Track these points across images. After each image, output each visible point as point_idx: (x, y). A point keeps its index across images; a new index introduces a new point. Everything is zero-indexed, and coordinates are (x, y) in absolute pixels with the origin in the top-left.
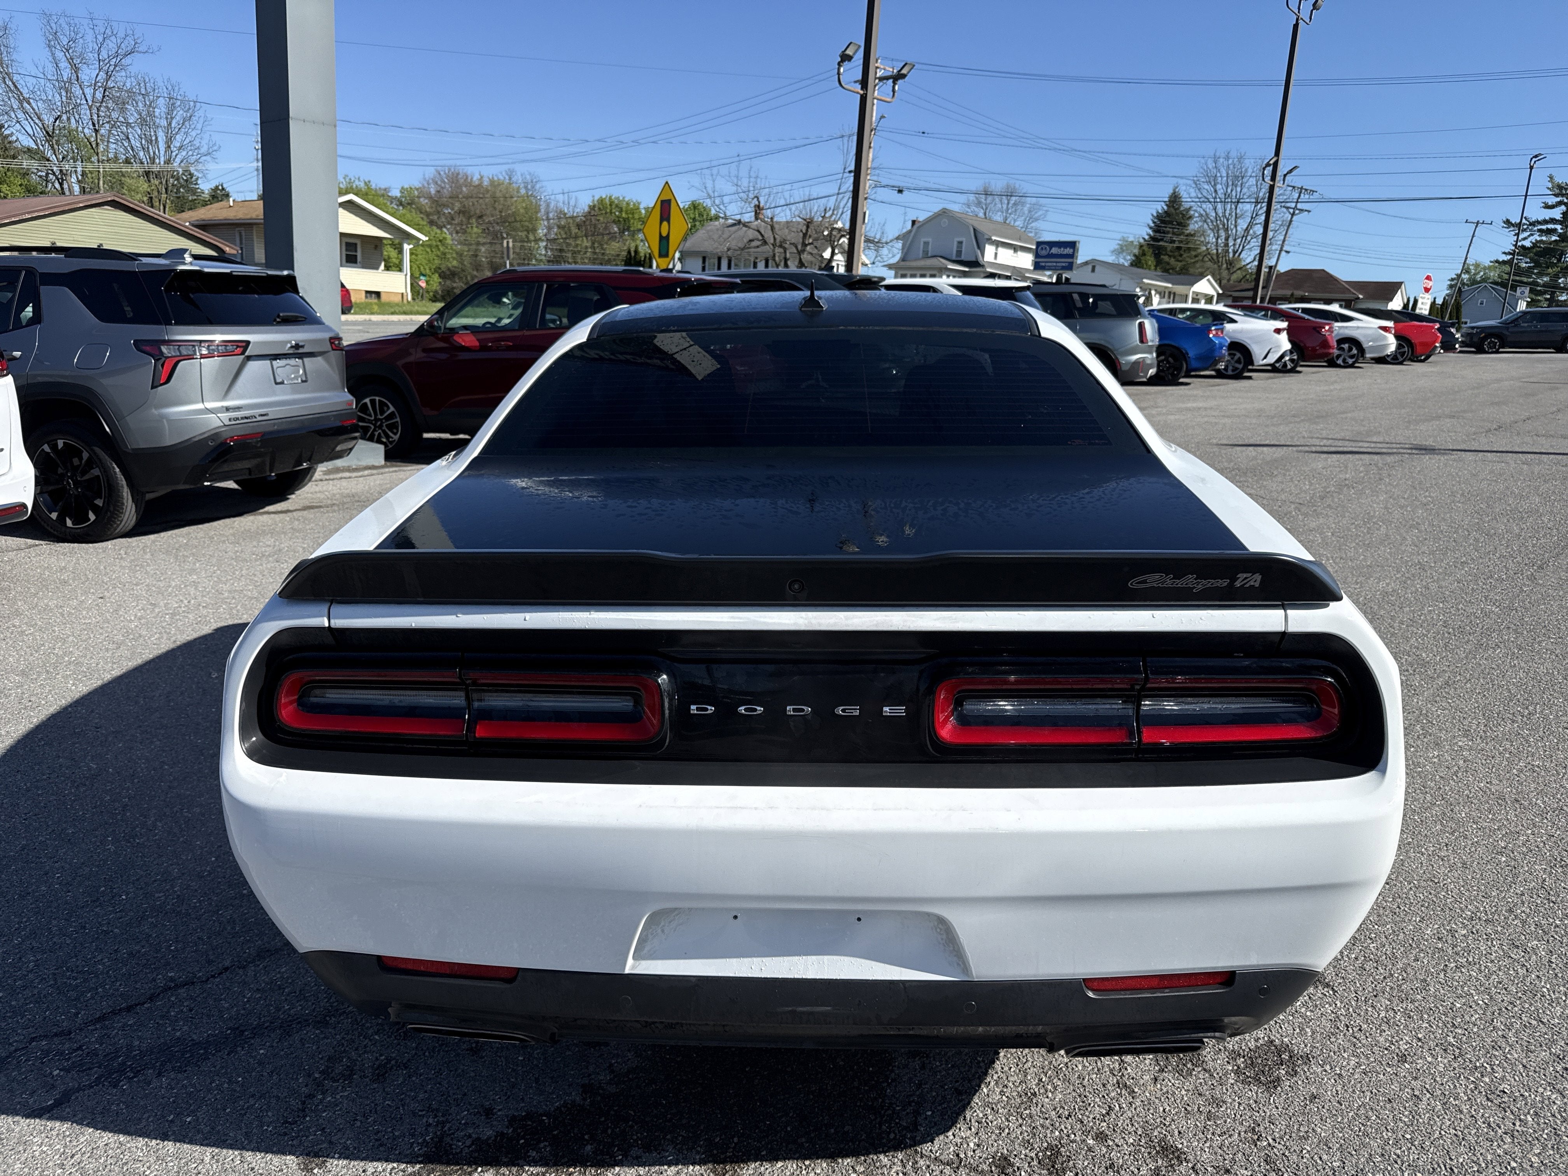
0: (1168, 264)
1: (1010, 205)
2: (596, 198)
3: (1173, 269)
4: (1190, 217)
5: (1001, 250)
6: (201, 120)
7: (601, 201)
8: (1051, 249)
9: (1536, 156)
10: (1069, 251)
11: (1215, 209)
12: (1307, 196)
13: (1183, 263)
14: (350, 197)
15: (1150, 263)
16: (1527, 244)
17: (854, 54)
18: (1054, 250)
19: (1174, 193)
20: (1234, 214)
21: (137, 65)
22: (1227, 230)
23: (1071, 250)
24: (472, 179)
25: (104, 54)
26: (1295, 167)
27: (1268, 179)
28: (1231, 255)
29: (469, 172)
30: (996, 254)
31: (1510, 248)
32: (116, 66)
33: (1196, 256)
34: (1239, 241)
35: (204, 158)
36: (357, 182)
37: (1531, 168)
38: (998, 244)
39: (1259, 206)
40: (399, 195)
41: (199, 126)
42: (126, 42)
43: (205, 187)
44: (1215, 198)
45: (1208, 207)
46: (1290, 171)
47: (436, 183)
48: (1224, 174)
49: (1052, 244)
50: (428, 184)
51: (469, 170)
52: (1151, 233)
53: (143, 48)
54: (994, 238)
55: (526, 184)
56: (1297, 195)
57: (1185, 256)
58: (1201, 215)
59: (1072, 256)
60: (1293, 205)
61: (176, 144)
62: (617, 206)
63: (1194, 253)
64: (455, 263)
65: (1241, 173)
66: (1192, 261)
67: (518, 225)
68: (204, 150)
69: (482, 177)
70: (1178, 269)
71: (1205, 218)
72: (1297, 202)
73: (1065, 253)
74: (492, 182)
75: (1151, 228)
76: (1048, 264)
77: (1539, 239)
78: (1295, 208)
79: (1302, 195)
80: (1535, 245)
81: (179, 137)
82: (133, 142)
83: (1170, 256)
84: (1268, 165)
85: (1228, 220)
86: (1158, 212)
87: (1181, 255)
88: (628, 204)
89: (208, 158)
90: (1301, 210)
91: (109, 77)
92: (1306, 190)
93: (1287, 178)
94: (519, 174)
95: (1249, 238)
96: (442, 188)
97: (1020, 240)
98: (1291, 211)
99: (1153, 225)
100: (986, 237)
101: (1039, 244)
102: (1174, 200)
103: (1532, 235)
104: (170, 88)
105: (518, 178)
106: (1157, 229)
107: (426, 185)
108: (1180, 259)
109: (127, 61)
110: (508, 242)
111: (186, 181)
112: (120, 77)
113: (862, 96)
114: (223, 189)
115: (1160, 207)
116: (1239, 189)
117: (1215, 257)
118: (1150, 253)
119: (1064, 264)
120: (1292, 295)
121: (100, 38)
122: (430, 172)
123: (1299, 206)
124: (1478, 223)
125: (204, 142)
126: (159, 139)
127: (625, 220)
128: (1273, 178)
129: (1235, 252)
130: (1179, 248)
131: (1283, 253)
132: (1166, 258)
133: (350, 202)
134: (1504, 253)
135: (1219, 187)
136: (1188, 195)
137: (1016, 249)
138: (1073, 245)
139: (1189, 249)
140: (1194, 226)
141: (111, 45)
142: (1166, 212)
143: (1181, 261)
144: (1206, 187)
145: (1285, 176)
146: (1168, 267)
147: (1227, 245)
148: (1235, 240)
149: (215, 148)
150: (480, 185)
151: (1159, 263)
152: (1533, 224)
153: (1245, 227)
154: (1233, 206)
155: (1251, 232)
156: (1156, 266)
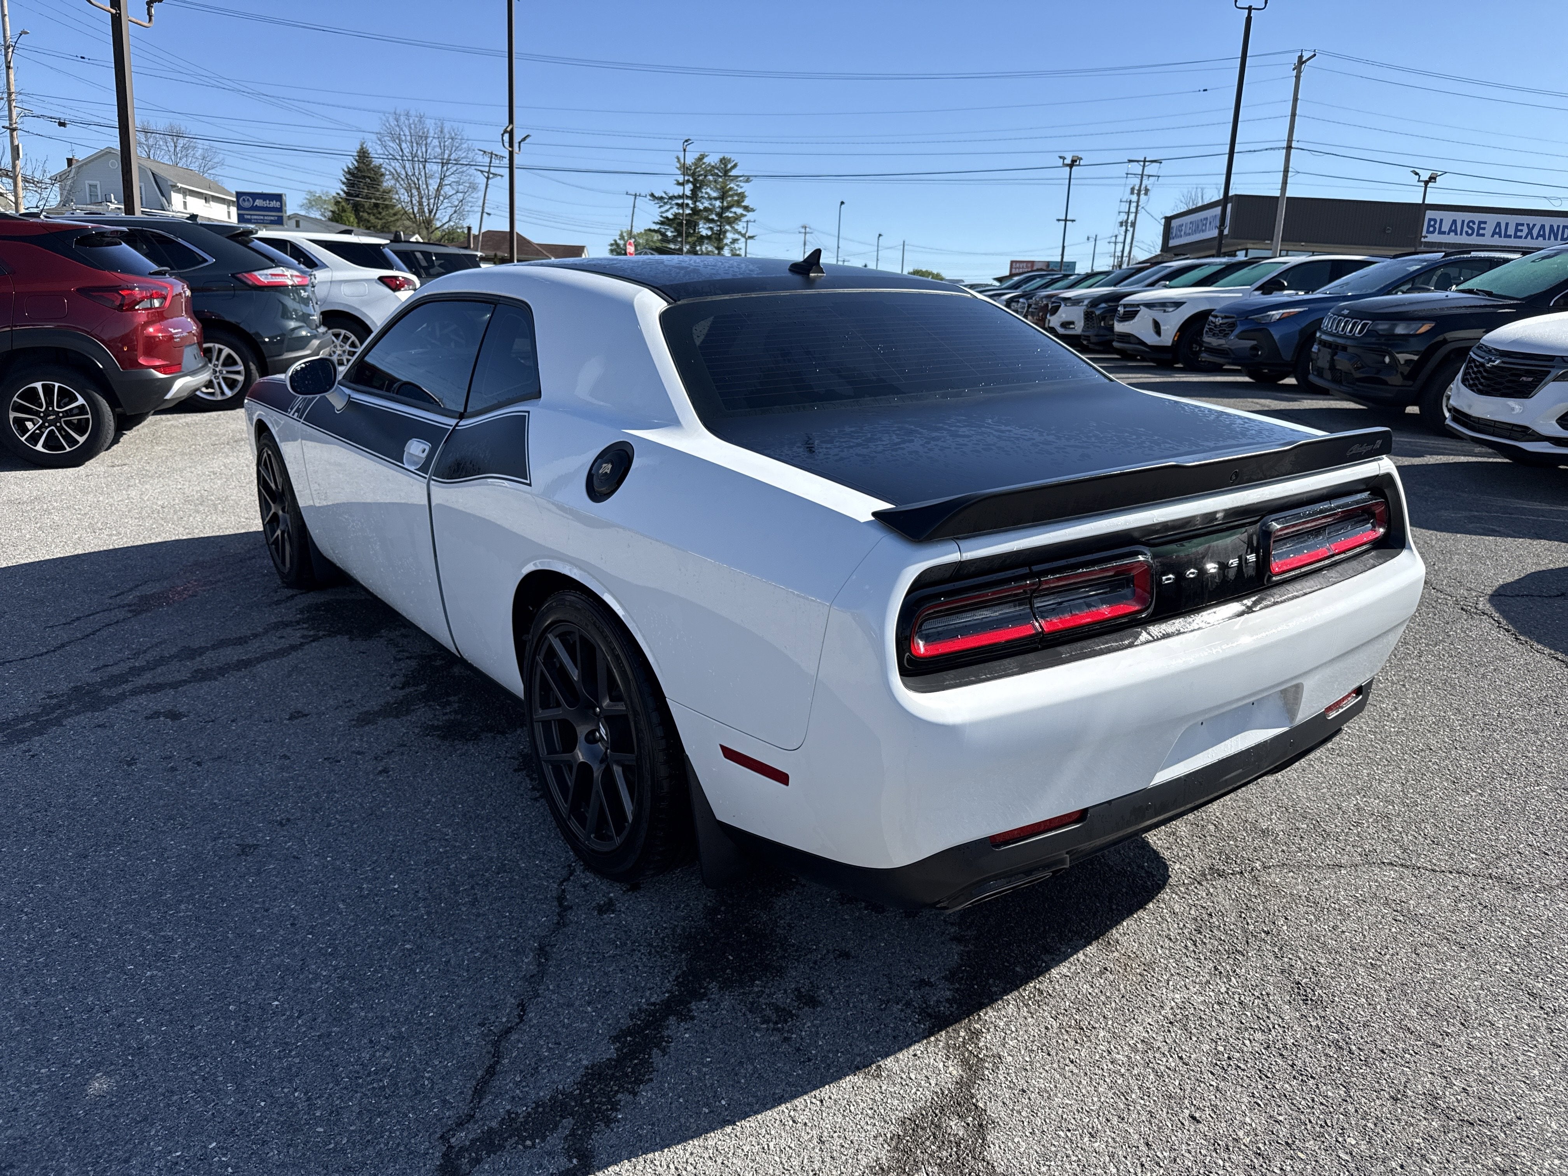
0: (368, 221)
1: (178, 149)
3: (374, 227)
4: (382, 175)
5: (190, 199)
8: (254, 202)
9: (686, 141)
10: (274, 204)
11: (404, 168)
12: (498, 161)
13: (384, 221)
15: (352, 219)
16: (670, 215)
18: (258, 203)
19: (362, 149)
20: (423, 173)
22: (418, 189)
23: (278, 203)
26: (528, 136)
27: (507, 145)
28: (427, 215)
30: (185, 203)
31: (658, 219)
33: (395, 214)
34: (432, 201)
37: (685, 150)
38: (185, 192)
39: (445, 168)
44: (402, 156)
45: (397, 165)
46: (524, 139)
48: (408, 133)
49: (255, 196)
52: (345, 189)
54: (179, 185)
56: (489, 160)
57: (383, 214)
58: (391, 173)
59: (280, 209)
60: (487, 169)
63: (392, 211)
65: (423, 133)
66: (392, 219)
70: (379, 227)
71: (397, 177)
72: (490, 166)
73: (271, 205)
75: (344, 183)
76: (253, 217)
77: (677, 211)
78: (488, 172)
79: (493, 160)
80: (676, 215)
83: (369, 214)
84: (505, 131)
85: (418, 180)
86: (348, 168)
87: (380, 213)
90: (495, 175)
92: (496, 155)
93: (522, 144)
95: (441, 198)
97: (210, 188)
98: (486, 174)
99: (345, 180)
100: (170, 183)
101: (239, 195)
102: (363, 155)
103: (671, 208)
106: (350, 184)
108: (380, 217)
113: (113, 15)
115: (350, 162)
116: (424, 150)
117: (412, 216)
118: (349, 210)
119: (272, 218)
120: (496, 255)
123: (493, 170)
124: (636, 195)
128: (511, 144)
129: (430, 212)
130: (376, 205)
131: (485, 215)
132: (365, 215)
134: (654, 223)
135: (404, 145)
136: (376, 152)
137: (207, 198)
138: (278, 197)
139: (387, 207)
140: (388, 183)
142: (356, 168)
143: (381, 219)
144: (391, 144)
145: (520, 143)
146: (369, 225)
147: (420, 203)
148: (429, 199)
151: (360, 220)
152: (671, 198)
153: (436, 187)
154: (421, 166)
155: (442, 192)
156: (358, 223)
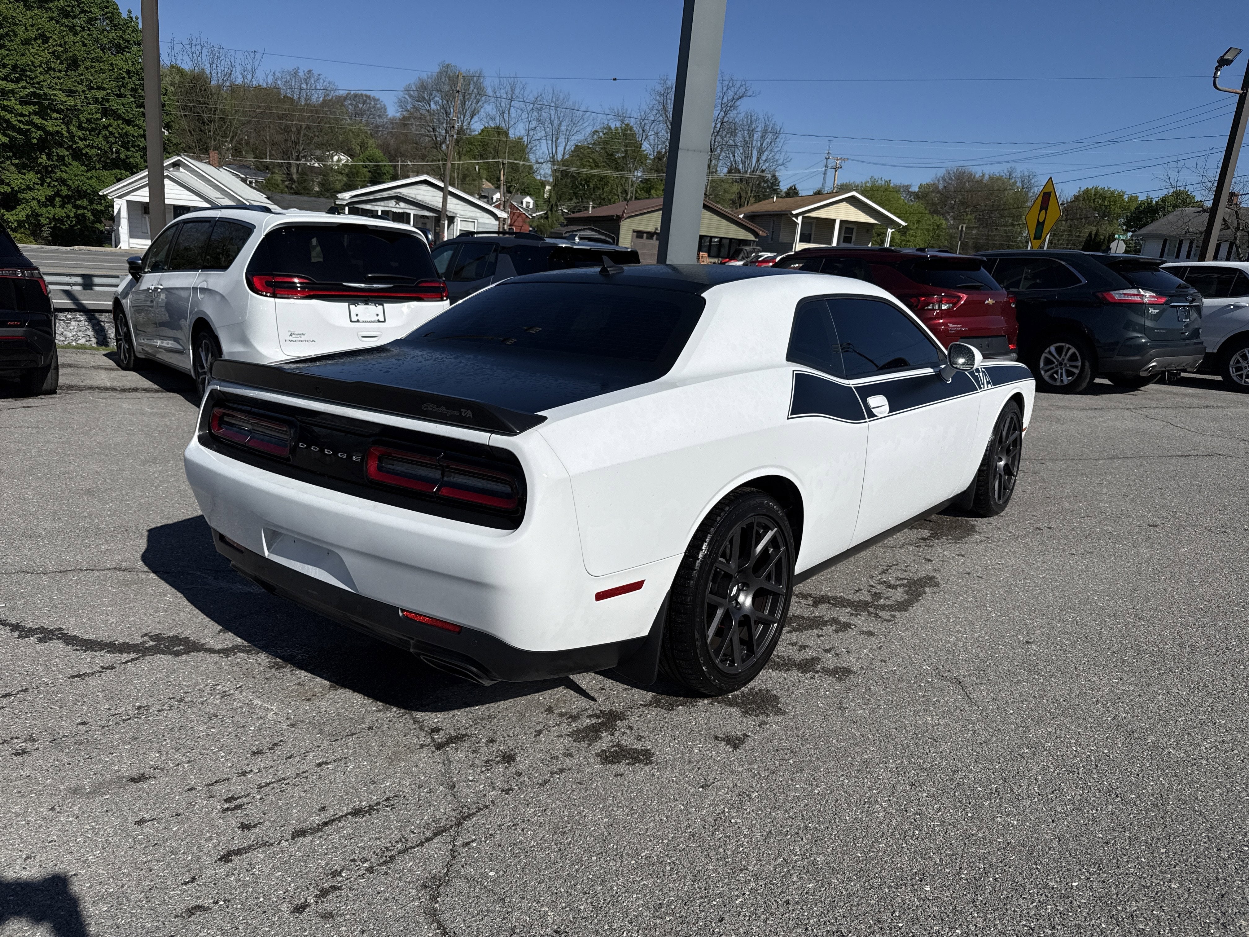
2: (1082, 189)
6: (782, 141)
7: (1087, 191)
14: (854, 193)
17: (1235, 58)
21: (744, 106)
24: (975, 176)
25: (725, 100)
29: (973, 170)
32: (731, 107)
35: (779, 167)
36: (879, 182)
40: (917, 190)
41: (780, 145)
42: (740, 90)
43: (784, 187)
47: (945, 180)
50: (939, 181)
51: (974, 170)
53: (749, 93)
55: (1023, 177)
61: (764, 158)
62: (1101, 195)
64: (946, 243)
67: (1006, 213)
68: (780, 162)
69: (983, 175)
74: (991, 178)
81: (766, 153)
82: (736, 158)
88: (1113, 193)
89: (782, 167)
91: (726, 113)
94: (1019, 171)
96: (950, 184)
104: (766, 119)
105: (1017, 174)
107: (937, 182)
109: (738, 103)
110: (962, 227)
111: (772, 183)
112: (732, 114)
113: (1241, 95)
114: (795, 189)
121: (725, 89)
122: (941, 172)
125: (781, 157)
126: (753, 155)
127: (1106, 207)
133: (853, 197)
141: (731, 93)
149: (788, 160)
150: (981, 181)
